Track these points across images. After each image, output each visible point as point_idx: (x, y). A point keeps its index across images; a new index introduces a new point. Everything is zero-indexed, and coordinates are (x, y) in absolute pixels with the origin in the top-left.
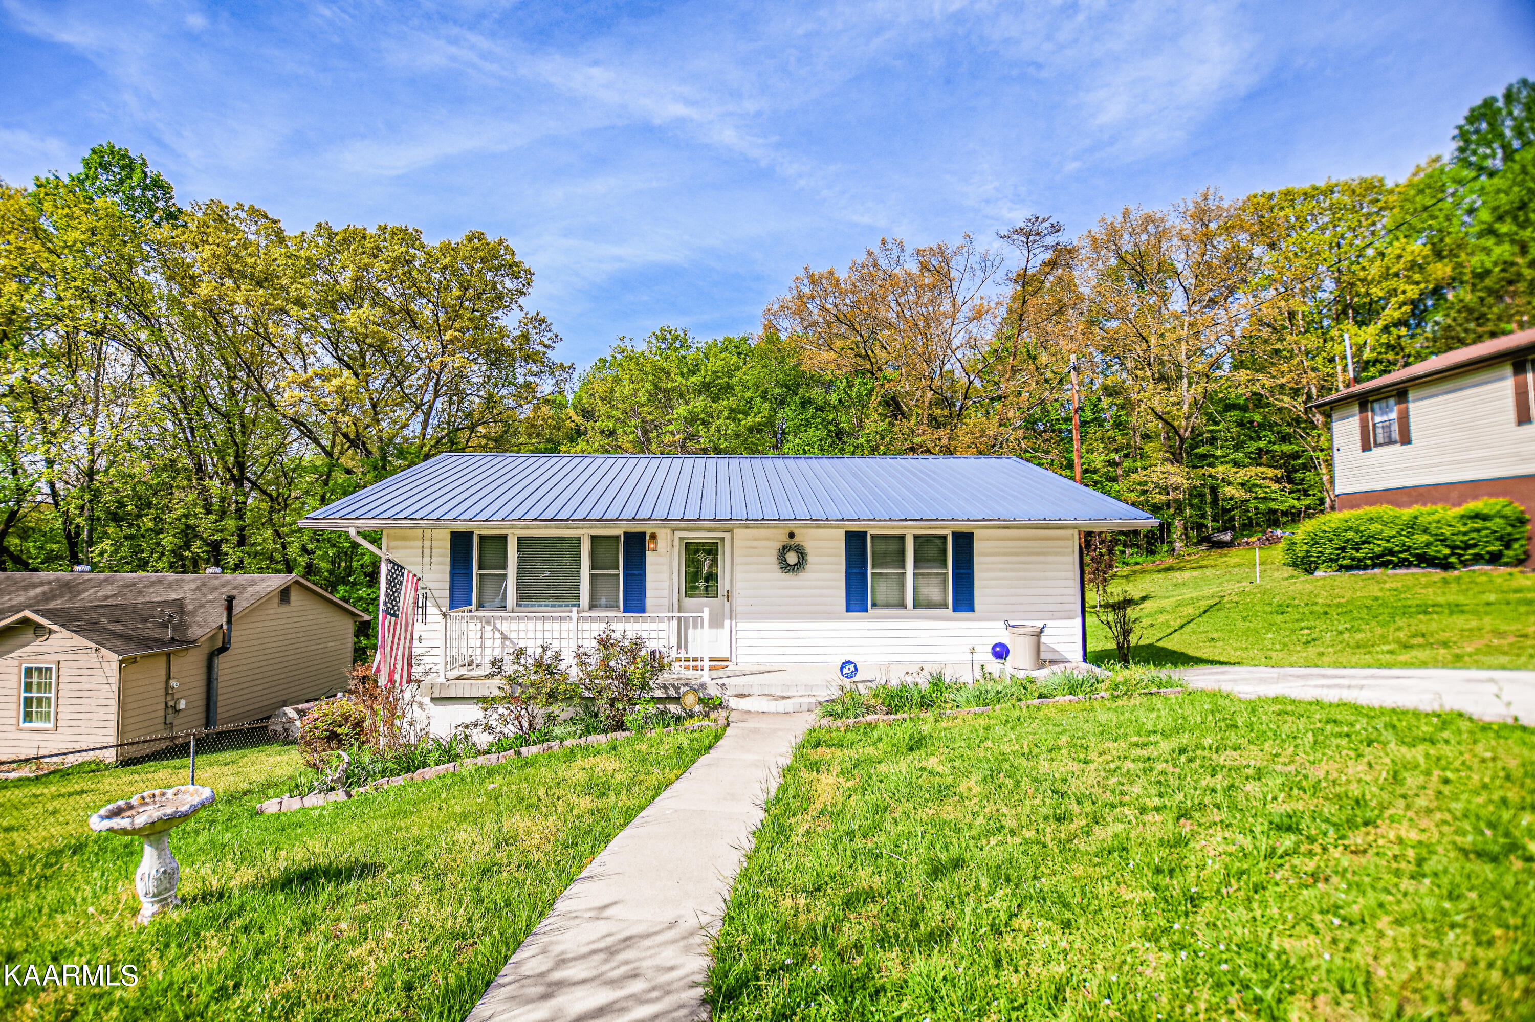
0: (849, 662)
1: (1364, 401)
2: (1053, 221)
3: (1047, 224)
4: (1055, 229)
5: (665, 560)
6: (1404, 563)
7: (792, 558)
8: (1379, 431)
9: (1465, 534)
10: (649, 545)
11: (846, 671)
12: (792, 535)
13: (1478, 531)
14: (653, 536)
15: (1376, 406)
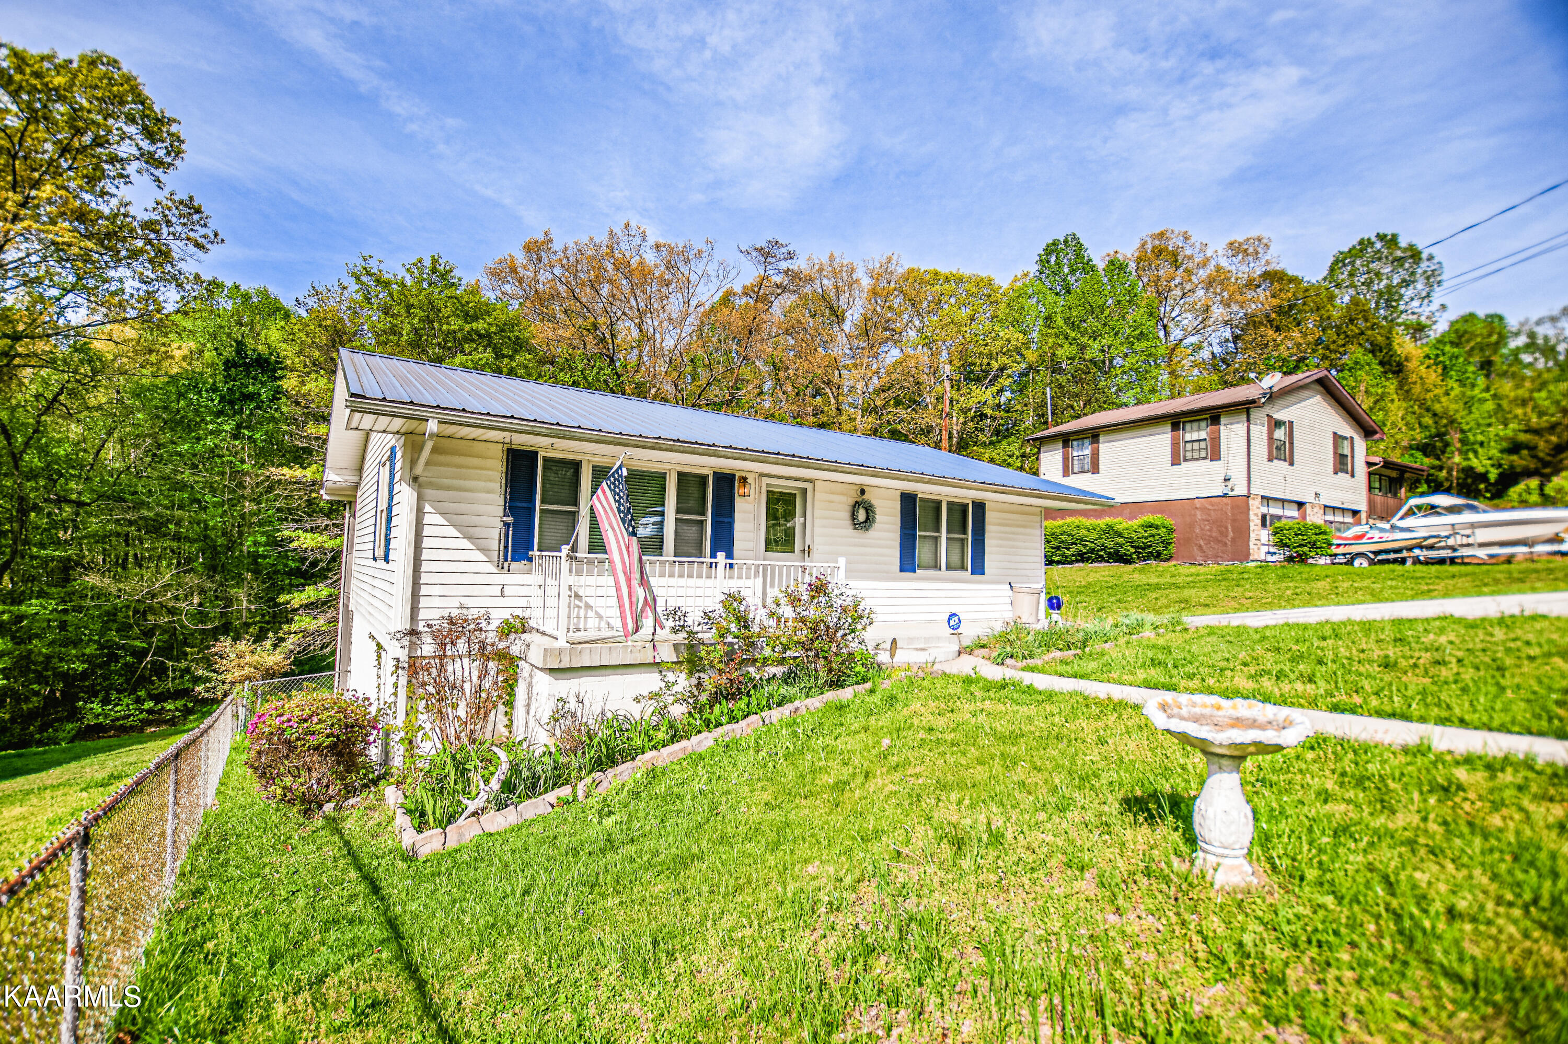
0: (954, 615)
1: (1066, 439)
2: (790, 248)
3: (783, 250)
4: (790, 256)
5: (750, 507)
6: (1100, 559)
7: (862, 516)
8: (1076, 462)
9: (1146, 538)
10: (738, 489)
11: (952, 623)
12: (863, 492)
13: (1153, 536)
14: (744, 480)
15: (1075, 443)
